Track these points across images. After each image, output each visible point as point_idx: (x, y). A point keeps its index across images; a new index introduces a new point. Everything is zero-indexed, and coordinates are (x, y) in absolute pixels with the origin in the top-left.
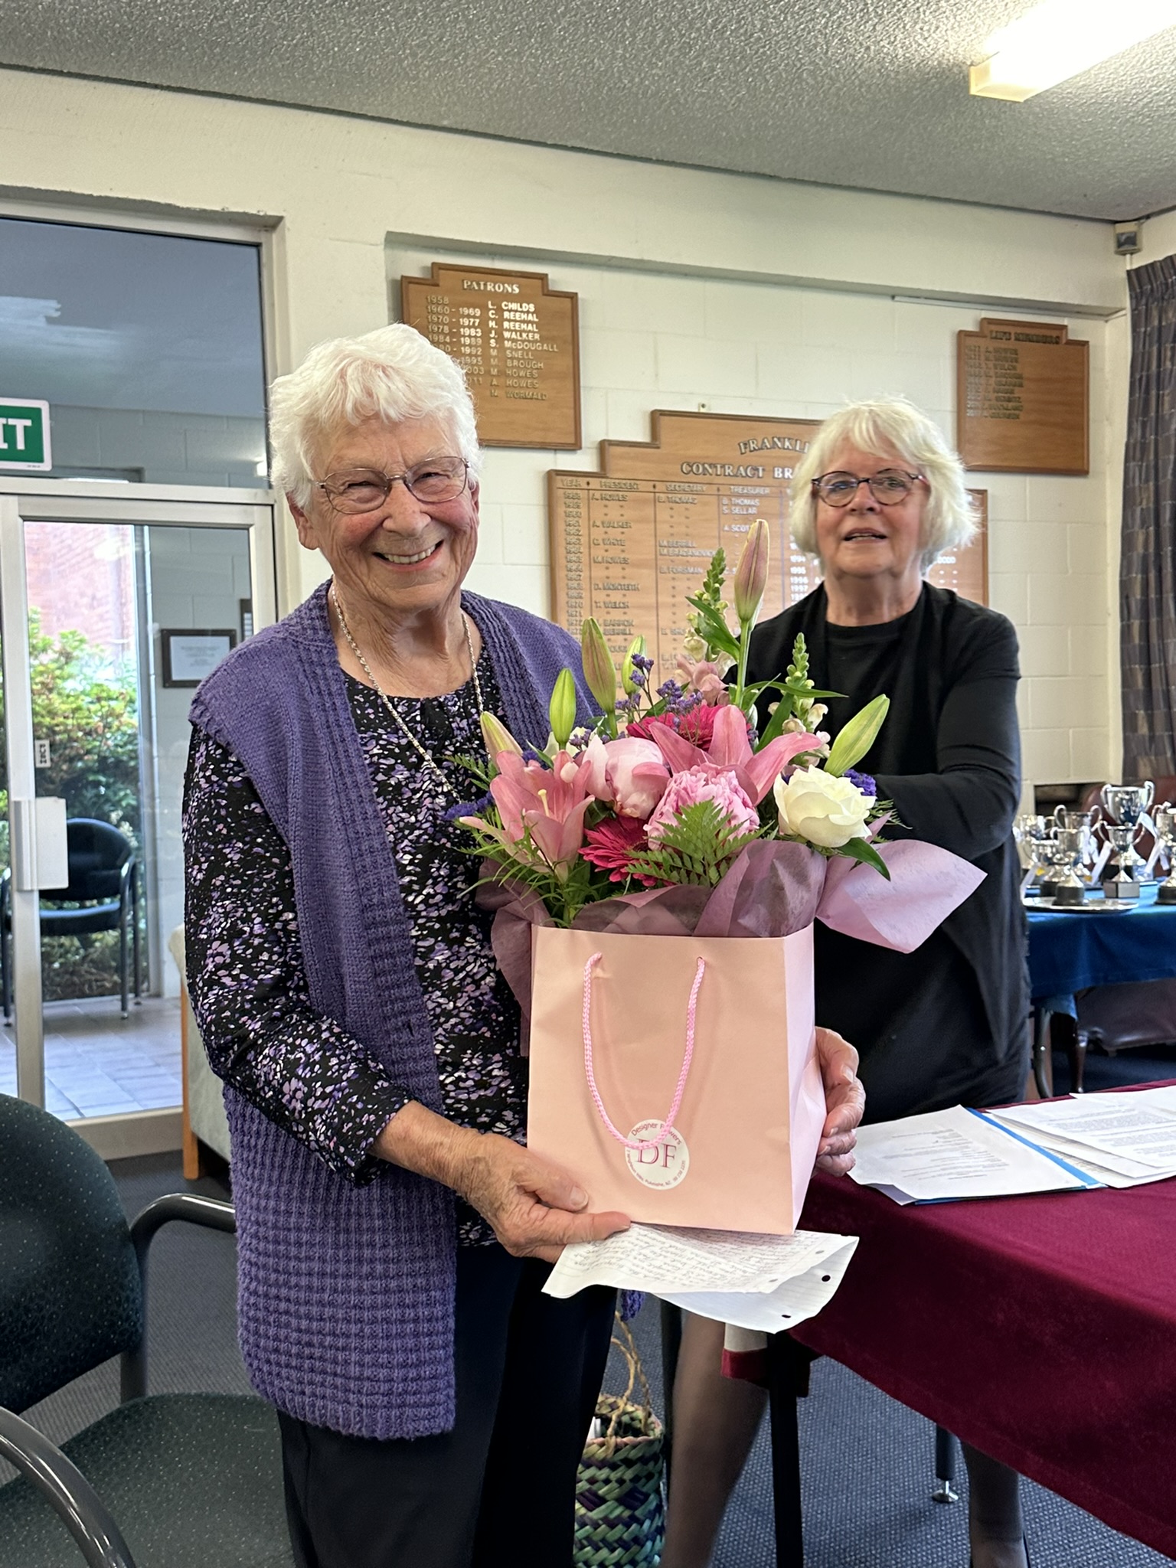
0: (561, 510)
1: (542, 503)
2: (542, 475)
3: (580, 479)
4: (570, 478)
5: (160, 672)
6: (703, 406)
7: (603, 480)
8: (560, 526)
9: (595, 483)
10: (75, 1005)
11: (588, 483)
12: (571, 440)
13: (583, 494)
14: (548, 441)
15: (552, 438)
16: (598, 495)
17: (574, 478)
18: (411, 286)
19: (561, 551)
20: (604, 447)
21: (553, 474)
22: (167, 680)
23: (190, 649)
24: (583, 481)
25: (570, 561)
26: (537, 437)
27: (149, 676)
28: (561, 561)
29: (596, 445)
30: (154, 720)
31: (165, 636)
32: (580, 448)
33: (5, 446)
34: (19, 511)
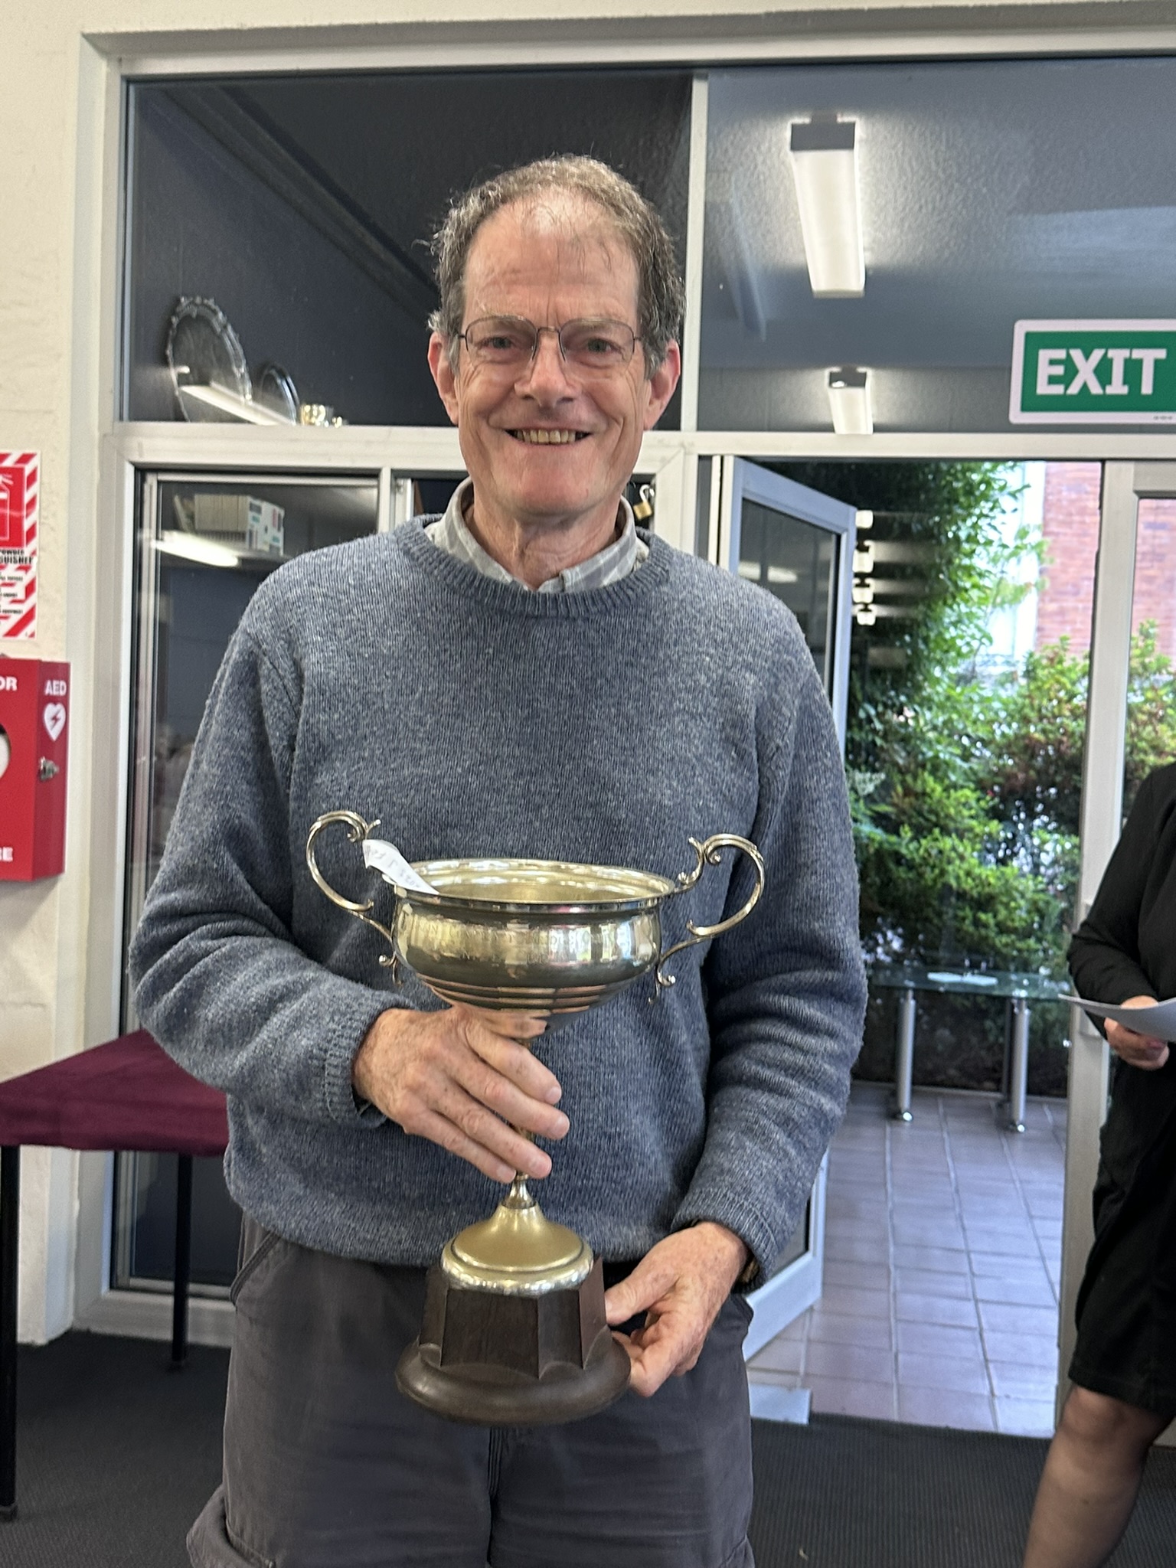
33: (1124, 390)
34: (1134, 485)
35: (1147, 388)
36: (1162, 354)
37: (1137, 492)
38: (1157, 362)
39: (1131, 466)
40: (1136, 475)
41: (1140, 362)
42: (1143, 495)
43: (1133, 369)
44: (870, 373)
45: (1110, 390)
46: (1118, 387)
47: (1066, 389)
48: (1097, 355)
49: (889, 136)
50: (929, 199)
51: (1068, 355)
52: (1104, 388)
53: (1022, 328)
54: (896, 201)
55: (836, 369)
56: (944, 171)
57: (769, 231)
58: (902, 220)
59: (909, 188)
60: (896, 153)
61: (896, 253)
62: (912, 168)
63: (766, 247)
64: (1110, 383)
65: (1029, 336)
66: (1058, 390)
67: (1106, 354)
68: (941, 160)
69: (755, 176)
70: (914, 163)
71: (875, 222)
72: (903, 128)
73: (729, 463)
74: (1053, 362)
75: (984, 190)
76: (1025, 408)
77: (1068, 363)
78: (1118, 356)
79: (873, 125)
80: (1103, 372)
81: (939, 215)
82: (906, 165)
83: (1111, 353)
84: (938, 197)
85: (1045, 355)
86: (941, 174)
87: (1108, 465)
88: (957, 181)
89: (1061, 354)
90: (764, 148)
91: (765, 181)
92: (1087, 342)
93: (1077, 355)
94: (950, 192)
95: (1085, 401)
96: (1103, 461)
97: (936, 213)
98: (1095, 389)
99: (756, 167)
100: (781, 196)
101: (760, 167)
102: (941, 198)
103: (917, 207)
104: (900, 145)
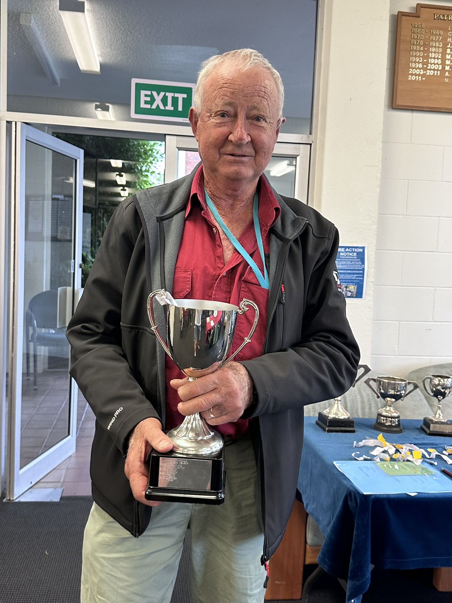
18: (404, 18)
33: (172, 109)
34: (176, 145)
35: (180, 108)
36: (185, 96)
37: (177, 147)
38: (183, 98)
39: (175, 137)
40: (177, 141)
41: (178, 98)
42: (180, 149)
43: (175, 101)
44: (111, 106)
45: (167, 108)
46: (170, 107)
47: (151, 106)
48: (162, 94)
49: (99, 9)
50: (120, 38)
51: (151, 93)
52: (165, 108)
53: (134, 81)
54: (107, 37)
55: (98, 103)
56: (123, 26)
57: (60, 44)
58: (111, 45)
59: (111, 32)
60: (104, 17)
61: (112, 59)
62: (111, 24)
63: (60, 51)
64: (167, 106)
65: (136, 84)
66: (148, 106)
67: (165, 94)
68: (121, 22)
69: (50, 20)
70: (111, 22)
71: (101, 45)
72: (104, 7)
73: (19, 125)
74: (146, 96)
75: (140, 36)
76: (136, 113)
77: (152, 96)
78: (170, 95)
79: (93, 4)
80: (164, 101)
81: (124, 44)
82: (108, 23)
83: (167, 94)
84: (123, 37)
85: (143, 93)
86: (122, 28)
87: (167, 136)
88: (129, 31)
89: (149, 93)
90: (51, 8)
91: (55, 23)
92: (159, 89)
93: (155, 93)
94: (127, 36)
95: (158, 112)
96: (165, 135)
97: (123, 44)
98: (162, 107)
99: (49, 16)
100: (62, 30)
101: (51, 16)
102: (124, 37)
103: (115, 41)
104: (104, 14)
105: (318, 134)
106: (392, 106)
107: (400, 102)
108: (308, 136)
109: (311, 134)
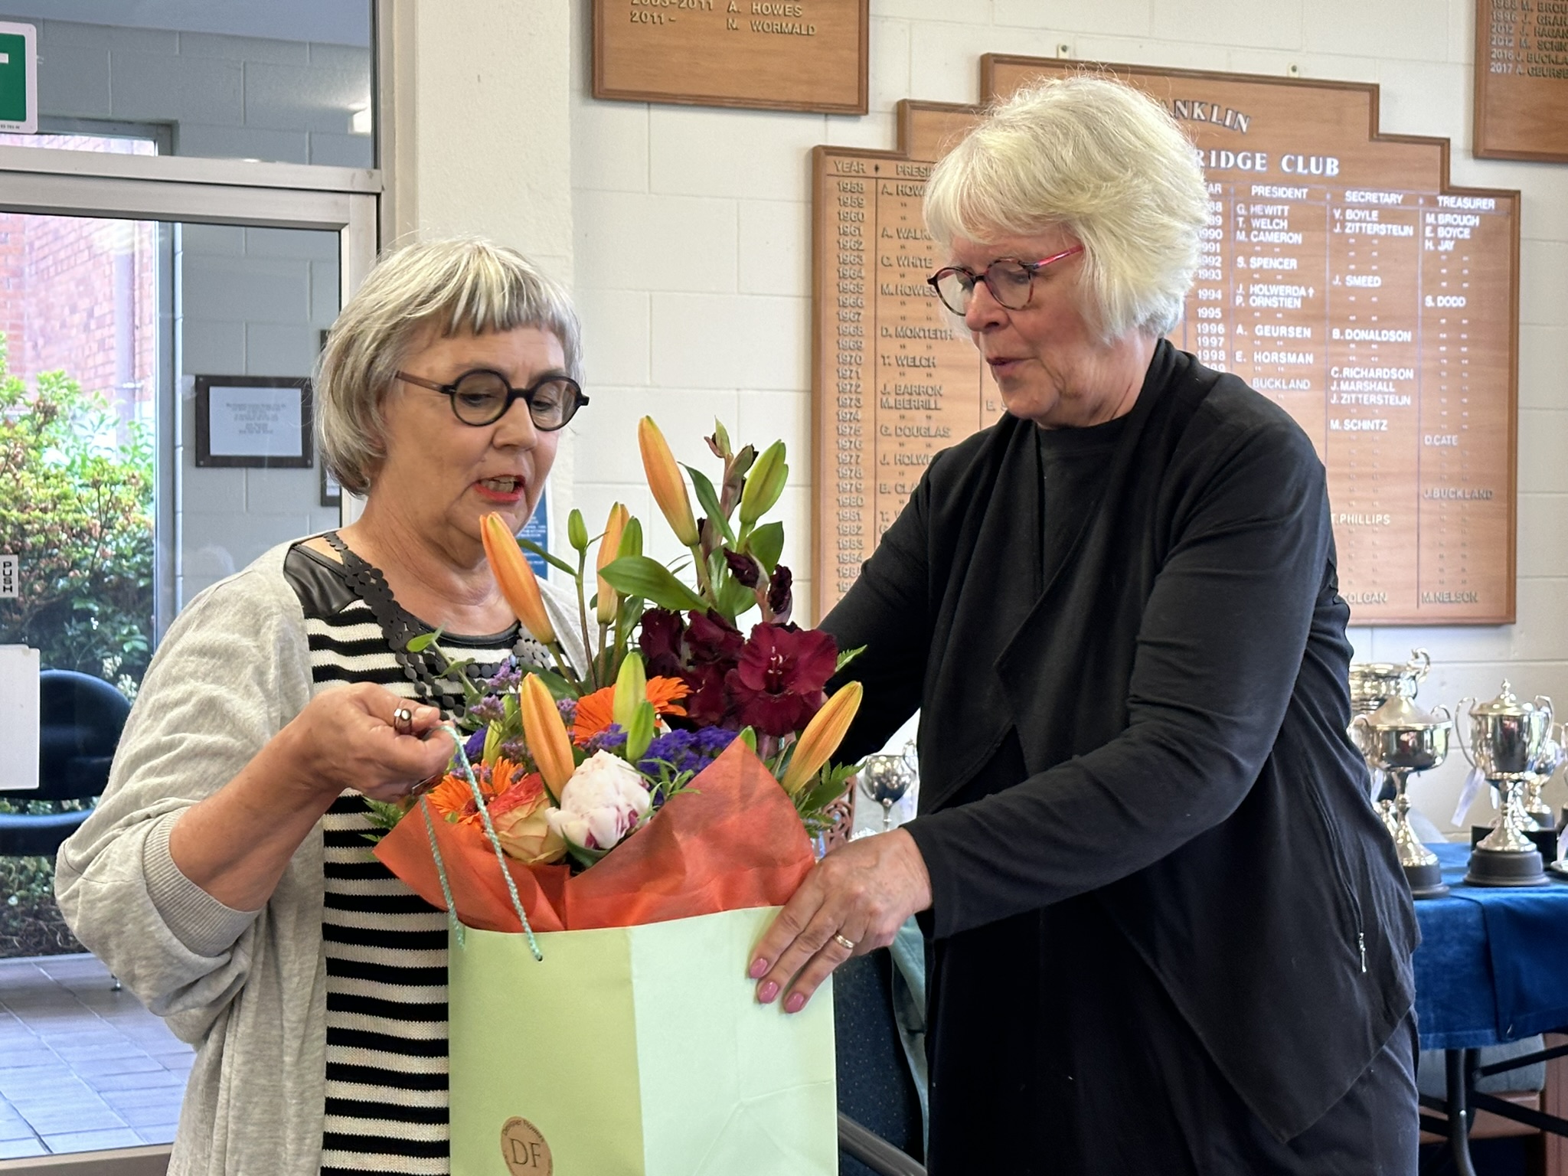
0: (832, 210)
1: (802, 197)
2: (804, 153)
3: (862, 161)
4: (847, 160)
5: (192, 442)
6: (1064, 49)
7: (901, 164)
8: (831, 236)
9: (888, 168)
10: (38, 964)
11: (877, 169)
12: (853, 100)
13: (868, 185)
14: (816, 100)
15: (822, 95)
16: (891, 187)
17: (855, 160)
19: (831, 275)
20: (904, 111)
21: (823, 153)
22: (203, 456)
23: (241, 407)
24: (868, 165)
25: (844, 291)
26: (799, 93)
27: (174, 448)
28: (830, 291)
29: (891, 108)
30: (180, 516)
31: (203, 385)
32: (867, 112)
36: (2, 57)
105: (397, 167)
106: (593, 91)
107: (612, 81)
108: (369, 172)
109: (376, 166)
